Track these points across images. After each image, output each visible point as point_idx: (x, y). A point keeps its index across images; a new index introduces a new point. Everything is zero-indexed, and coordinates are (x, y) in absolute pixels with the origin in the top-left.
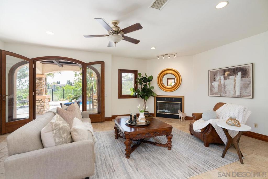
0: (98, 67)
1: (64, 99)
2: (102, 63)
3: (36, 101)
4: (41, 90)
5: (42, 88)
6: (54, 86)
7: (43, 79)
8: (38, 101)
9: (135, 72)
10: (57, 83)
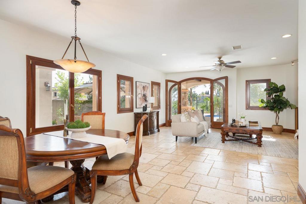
0: (223, 82)
1: (208, 112)
2: (226, 78)
3: (182, 111)
4: (186, 102)
5: (186, 101)
6: (202, 97)
7: (187, 93)
8: (184, 111)
9: (268, 81)
10: (206, 93)
